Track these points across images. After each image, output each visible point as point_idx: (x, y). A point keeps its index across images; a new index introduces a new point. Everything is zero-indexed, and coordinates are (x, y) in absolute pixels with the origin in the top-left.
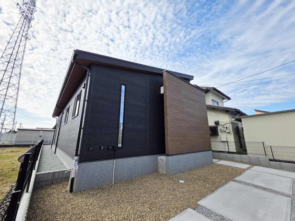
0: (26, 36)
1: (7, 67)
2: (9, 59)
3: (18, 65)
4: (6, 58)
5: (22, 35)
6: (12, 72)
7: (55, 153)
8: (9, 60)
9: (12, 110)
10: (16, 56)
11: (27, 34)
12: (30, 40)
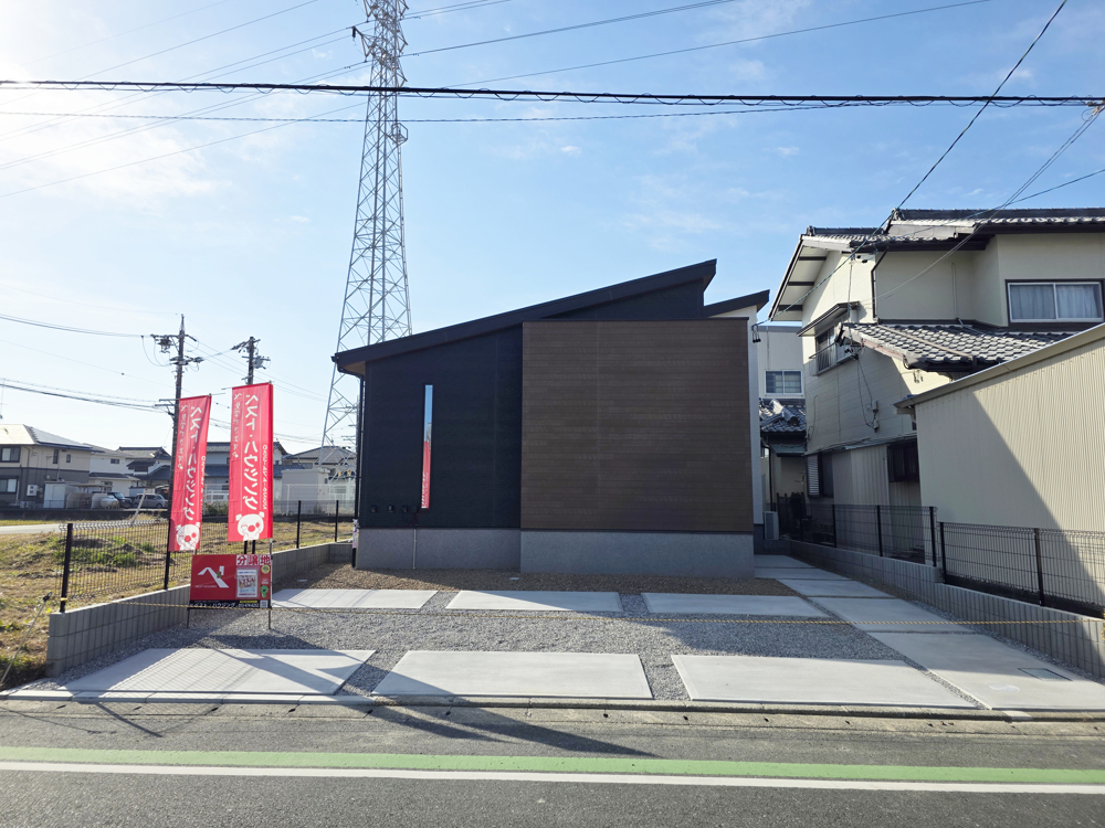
0: (395, 132)
4: (366, 237)
8: (374, 240)
10: (384, 217)
11: (397, 124)
12: (406, 140)
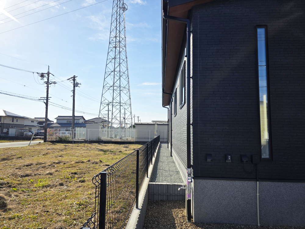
0: (123, 6)
1: (115, 53)
2: (115, 43)
3: (123, 48)
4: (113, 43)
5: (120, 7)
6: (120, 58)
7: (171, 156)
8: (116, 45)
9: (128, 102)
10: (120, 36)
11: (124, 4)
12: (127, 9)
